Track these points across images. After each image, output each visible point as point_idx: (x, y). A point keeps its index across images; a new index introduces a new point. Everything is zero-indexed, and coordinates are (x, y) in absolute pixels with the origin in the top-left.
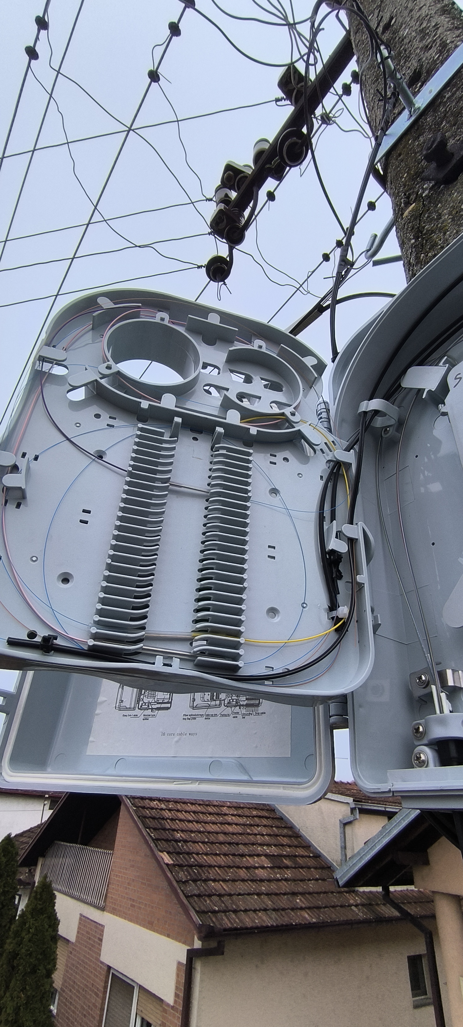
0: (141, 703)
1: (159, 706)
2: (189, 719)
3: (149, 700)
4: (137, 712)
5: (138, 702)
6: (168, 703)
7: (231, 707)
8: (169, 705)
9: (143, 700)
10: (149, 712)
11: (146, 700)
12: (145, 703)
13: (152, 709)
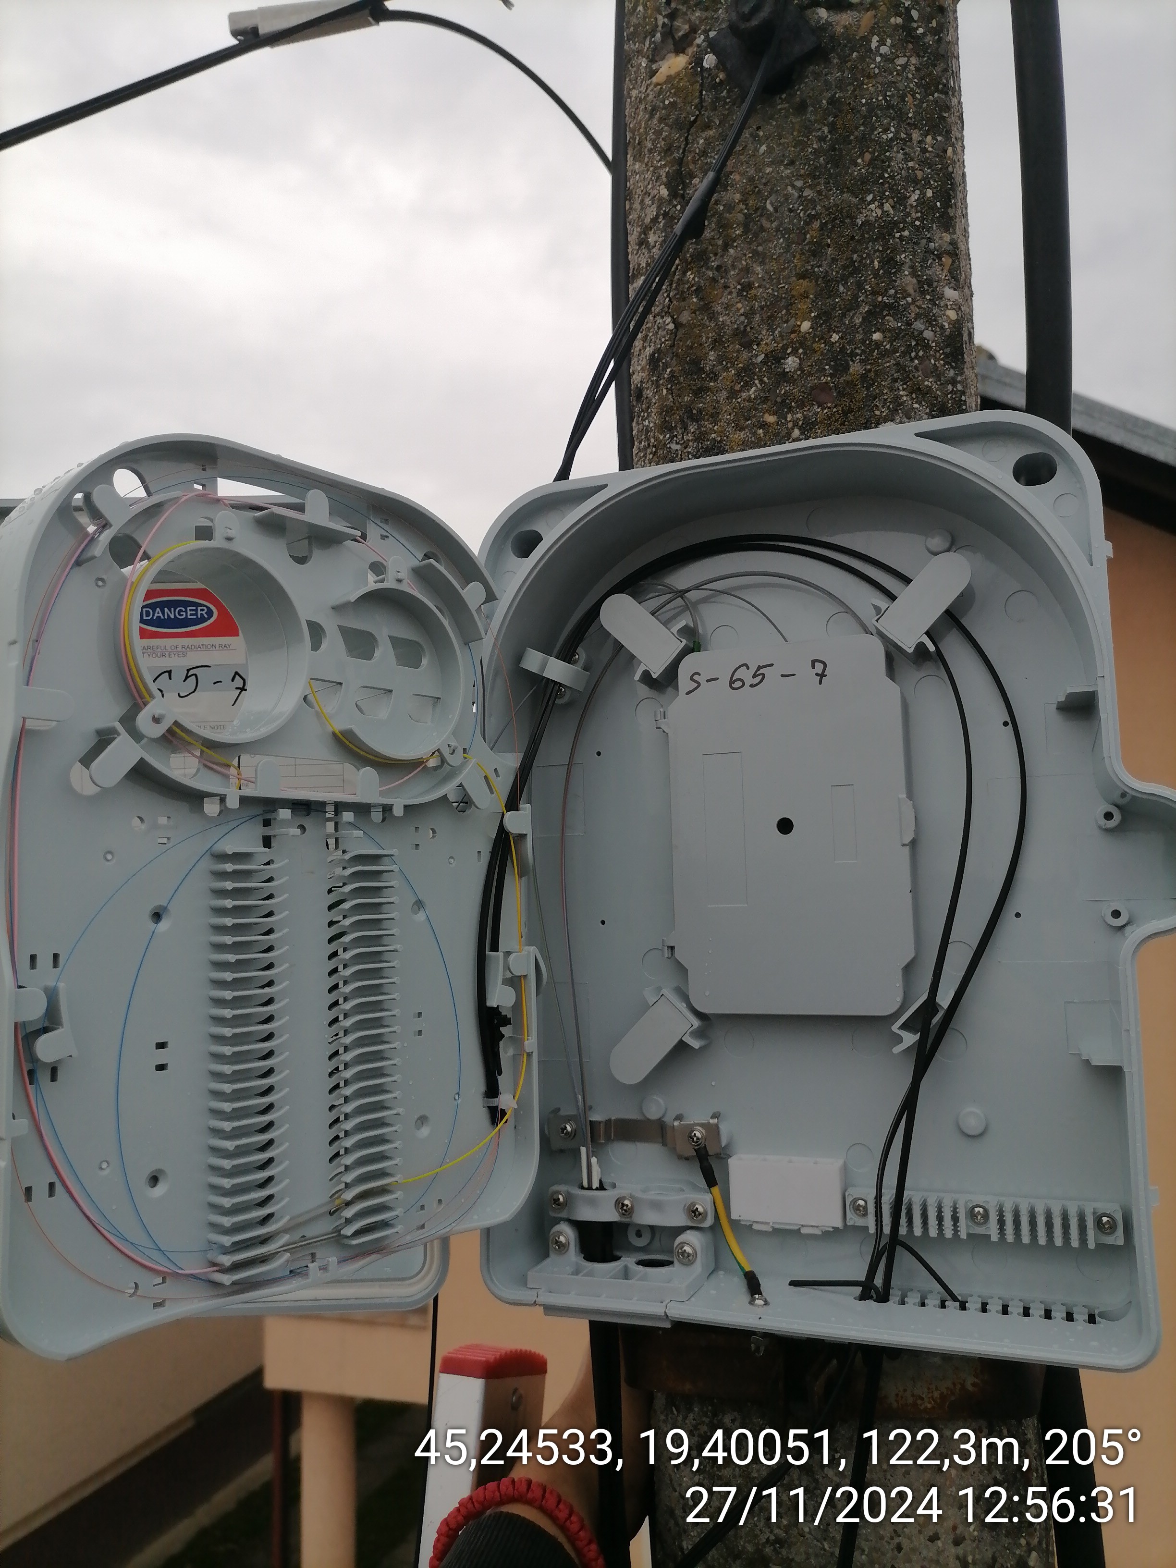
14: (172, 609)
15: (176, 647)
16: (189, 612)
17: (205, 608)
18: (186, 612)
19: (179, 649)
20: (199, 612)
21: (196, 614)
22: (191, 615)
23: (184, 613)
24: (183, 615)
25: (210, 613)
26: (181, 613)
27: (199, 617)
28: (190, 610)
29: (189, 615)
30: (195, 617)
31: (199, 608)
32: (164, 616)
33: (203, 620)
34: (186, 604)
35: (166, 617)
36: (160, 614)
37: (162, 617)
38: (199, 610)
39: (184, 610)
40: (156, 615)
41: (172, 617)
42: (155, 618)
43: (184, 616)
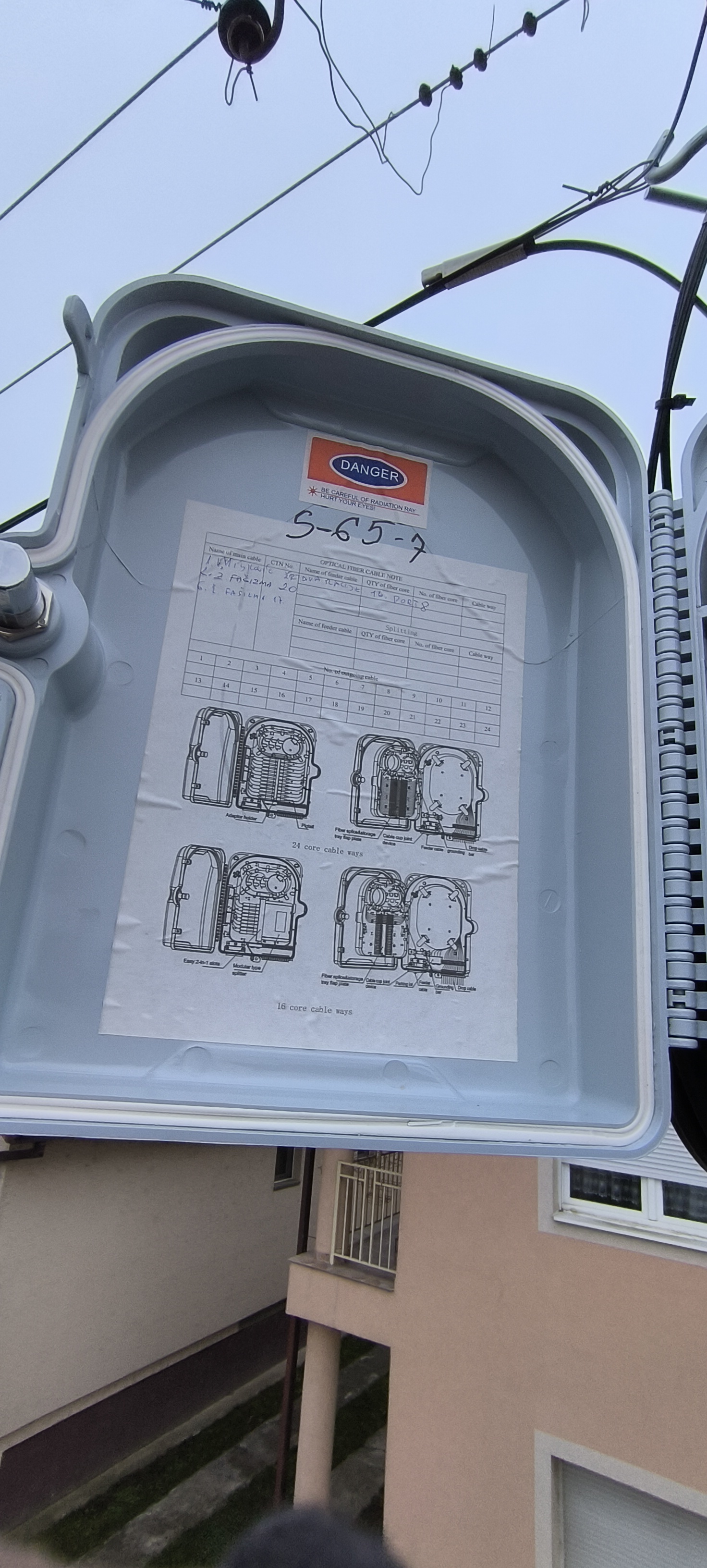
0: (225, 940)
2: (335, 984)
3: (243, 936)
4: (217, 956)
5: (219, 936)
6: (287, 948)
7: (416, 971)
8: (289, 953)
9: (229, 934)
10: (246, 960)
11: (236, 936)
12: (236, 942)
13: (252, 956)
14: (368, 467)
15: (366, 500)
16: (383, 473)
17: (397, 474)
18: (381, 472)
19: (369, 502)
20: (392, 476)
21: (389, 477)
22: (384, 475)
23: (379, 473)
24: (377, 474)
25: (401, 479)
26: (376, 472)
27: (391, 479)
28: (384, 472)
29: (382, 475)
30: (387, 478)
31: (392, 472)
32: (360, 470)
33: (393, 483)
34: (382, 466)
35: (361, 472)
36: (357, 468)
37: (358, 472)
38: (392, 474)
39: (379, 470)
40: (353, 467)
41: (367, 473)
42: (351, 470)
43: (378, 475)
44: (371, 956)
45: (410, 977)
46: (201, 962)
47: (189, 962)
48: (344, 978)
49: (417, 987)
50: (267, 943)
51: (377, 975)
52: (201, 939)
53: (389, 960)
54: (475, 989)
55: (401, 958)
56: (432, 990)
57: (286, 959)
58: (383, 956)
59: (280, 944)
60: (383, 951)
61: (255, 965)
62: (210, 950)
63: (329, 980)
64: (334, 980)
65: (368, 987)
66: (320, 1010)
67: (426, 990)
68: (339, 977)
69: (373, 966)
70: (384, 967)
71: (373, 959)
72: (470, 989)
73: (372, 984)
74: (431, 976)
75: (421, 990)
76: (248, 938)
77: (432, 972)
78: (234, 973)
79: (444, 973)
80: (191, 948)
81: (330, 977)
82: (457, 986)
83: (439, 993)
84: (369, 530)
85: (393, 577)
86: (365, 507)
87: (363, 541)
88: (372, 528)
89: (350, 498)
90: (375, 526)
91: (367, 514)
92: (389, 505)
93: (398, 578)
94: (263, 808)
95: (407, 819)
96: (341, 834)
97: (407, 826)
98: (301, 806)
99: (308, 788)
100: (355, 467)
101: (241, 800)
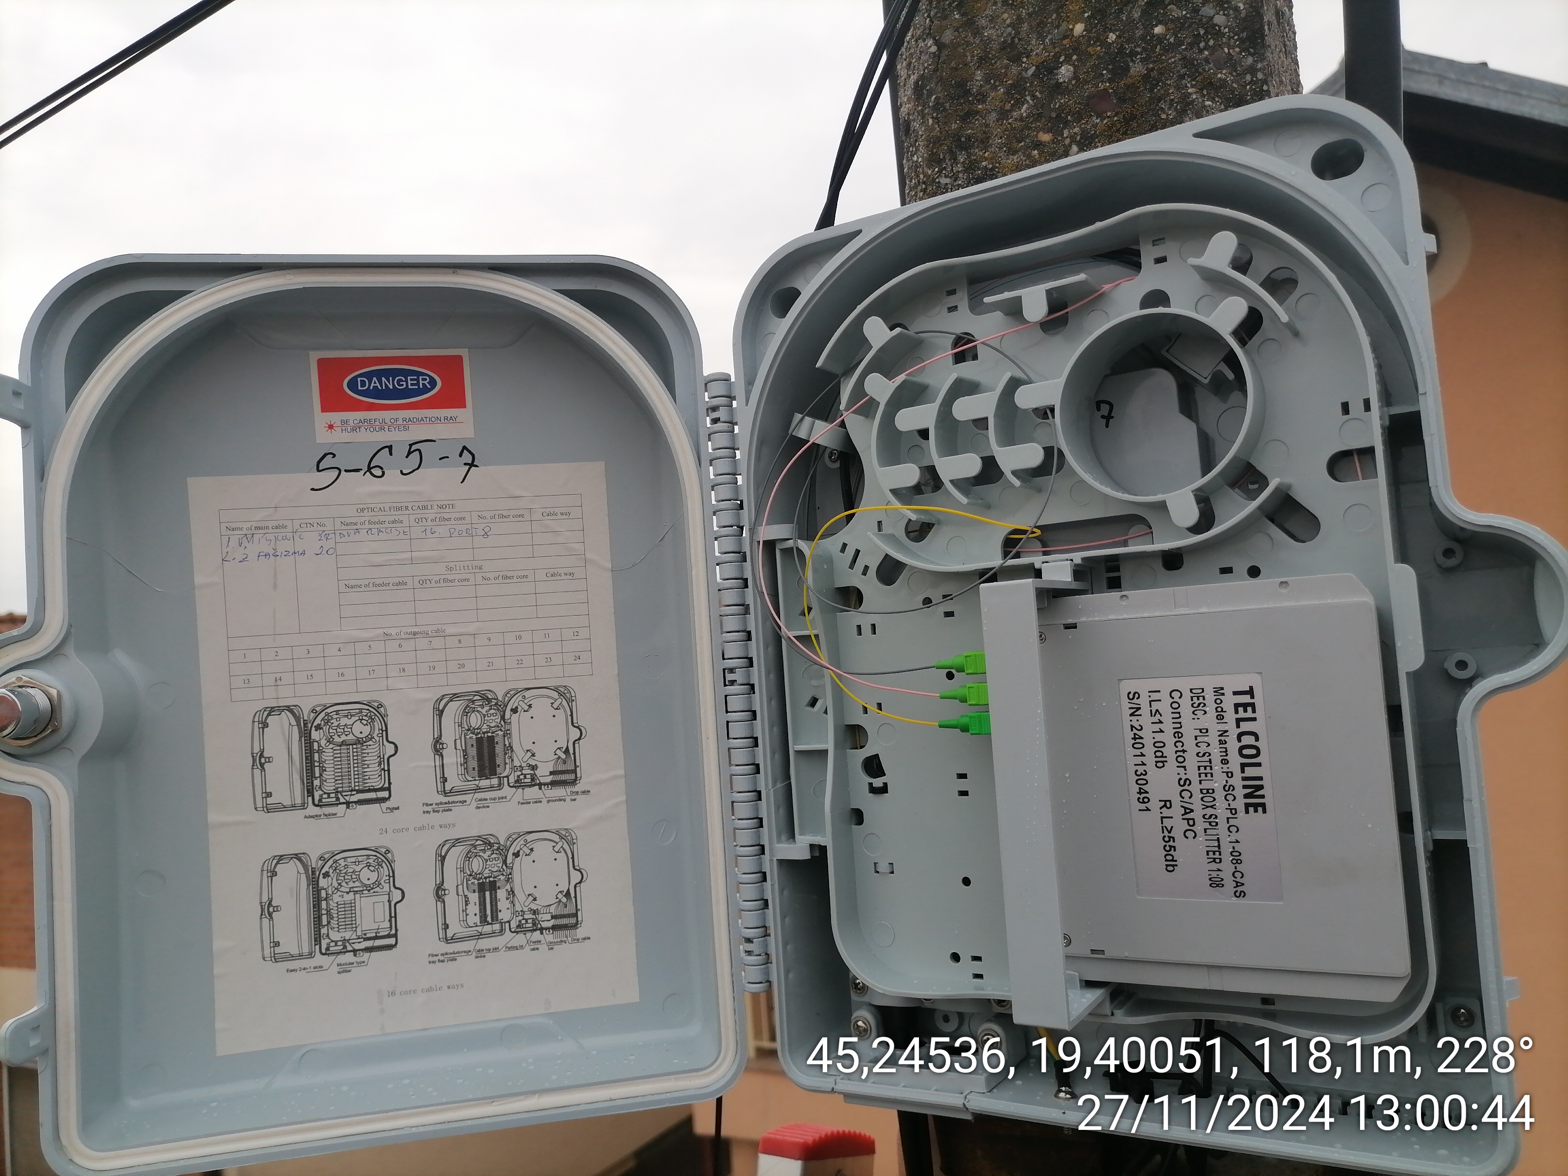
0: (324, 943)
1: (369, 944)
2: (443, 961)
3: (343, 935)
4: (319, 959)
5: (318, 940)
6: (388, 936)
7: (525, 932)
8: (392, 941)
9: (328, 936)
10: (349, 957)
11: (335, 936)
12: (336, 942)
13: (355, 952)
14: (391, 378)
15: (397, 420)
16: (410, 382)
17: (428, 378)
18: (407, 381)
19: (400, 422)
20: (421, 382)
21: (418, 384)
22: (412, 385)
23: (404, 383)
24: (403, 385)
25: (433, 383)
26: (401, 383)
27: (421, 387)
28: (411, 380)
29: (409, 384)
30: (417, 387)
31: (421, 378)
32: (381, 386)
33: (426, 390)
34: (406, 373)
35: (384, 388)
36: (378, 385)
37: (380, 388)
38: (421, 380)
39: (404, 380)
40: (373, 385)
41: (391, 387)
42: (371, 388)
43: (405, 386)
44: (476, 926)
45: (520, 939)
46: (304, 969)
47: (292, 971)
48: (451, 954)
49: (528, 948)
50: (368, 935)
51: (484, 944)
52: (300, 946)
53: (497, 927)
54: (589, 938)
55: (509, 922)
56: (543, 948)
57: (390, 947)
58: (489, 924)
59: (381, 934)
60: (489, 919)
61: (359, 959)
62: (311, 955)
63: (436, 959)
64: (442, 958)
65: (477, 957)
66: (430, 989)
67: (538, 949)
68: (447, 954)
69: (480, 936)
70: (493, 934)
71: (479, 929)
72: (584, 939)
73: (480, 954)
74: (542, 933)
75: (533, 949)
76: (348, 935)
77: (542, 930)
78: (339, 973)
79: (554, 928)
80: (292, 957)
81: (437, 955)
82: (570, 939)
83: (552, 949)
84: (407, 457)
85: (444, 507)
86: (397, 429)
87: (401, 472)
88: (409, 453)
89: (377, 423)
90: (412, 450)
91: (400, 438)
92: (424, 419)
93: (451, 506)
94: (342, 800)
95: (499, 777)
96: (429, 808)
97: (500, 785)
98: (382, 789)
99: (386, 769)
100: (375, 383)
101: (317, 798)
